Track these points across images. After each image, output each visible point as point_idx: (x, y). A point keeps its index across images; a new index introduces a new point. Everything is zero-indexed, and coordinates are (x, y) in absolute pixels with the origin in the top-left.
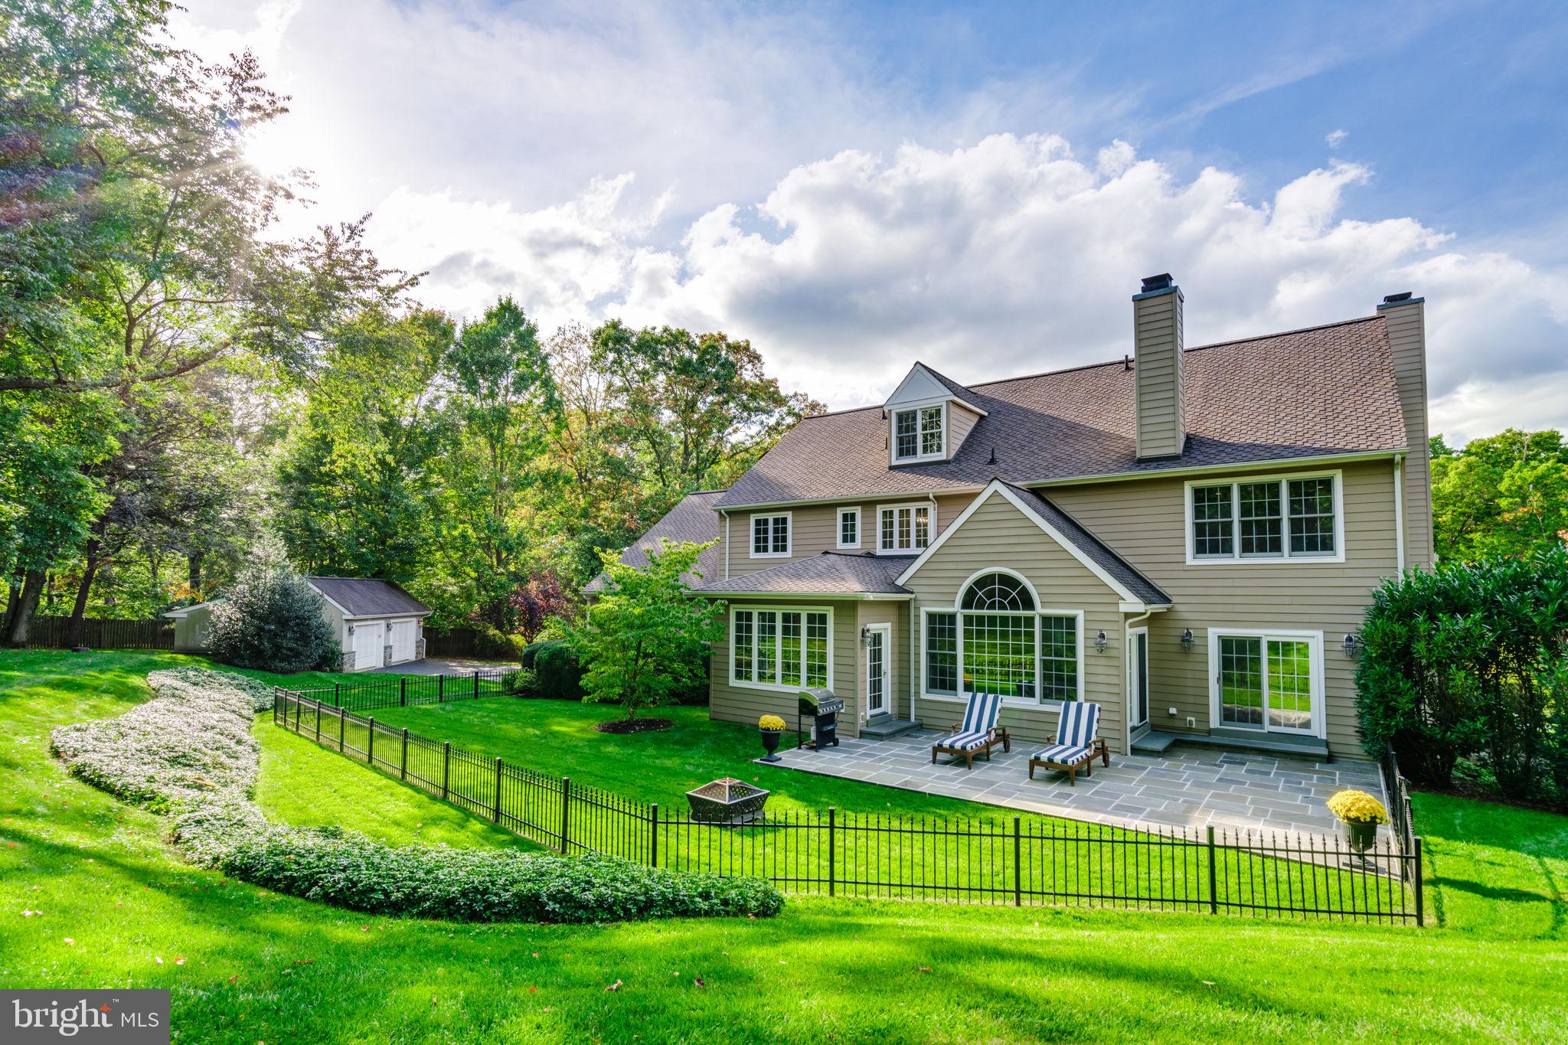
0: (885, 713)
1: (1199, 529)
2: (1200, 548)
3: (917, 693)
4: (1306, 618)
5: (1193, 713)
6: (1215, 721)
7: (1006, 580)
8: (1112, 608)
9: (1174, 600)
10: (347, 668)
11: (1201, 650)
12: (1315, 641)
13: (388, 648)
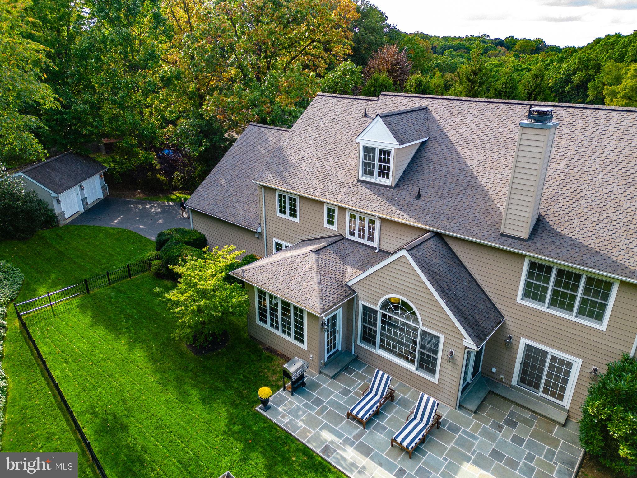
0: (338, 350)
1: (528, 285)
2: (526, 295)
3: (356, 341)
4: (576, 352)
5: (504, 374)
6: (514, 381)
7: (404, 303)
8: (459, 341)
9: (506, 317)
10: (61, 223)
11: (515, 347)
12: (577, 364)
13: (84, 200)
